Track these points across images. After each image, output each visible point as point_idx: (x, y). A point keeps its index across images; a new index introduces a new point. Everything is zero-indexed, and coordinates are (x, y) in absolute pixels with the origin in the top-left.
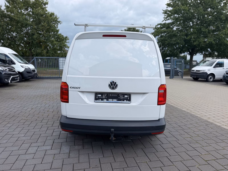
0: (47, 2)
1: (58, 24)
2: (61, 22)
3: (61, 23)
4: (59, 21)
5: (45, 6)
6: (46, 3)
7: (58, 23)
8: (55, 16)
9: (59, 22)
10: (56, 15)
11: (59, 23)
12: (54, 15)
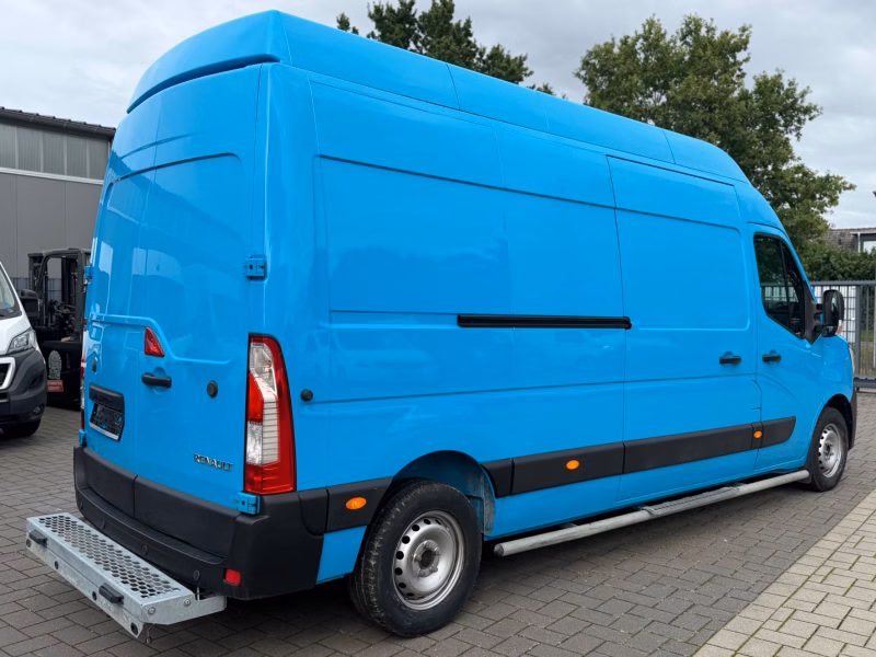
0: (744, 37)
1: (799, 121)
2: (815, 108)
3: (814, 113)
4: (805, 104)
5: (734, 57)
6: (743, 45)
7: (802, 117)
8: (786, 86)
9: (807, 111)
10: (791, 84)
11: (807, 117)
12: (781, 86)
